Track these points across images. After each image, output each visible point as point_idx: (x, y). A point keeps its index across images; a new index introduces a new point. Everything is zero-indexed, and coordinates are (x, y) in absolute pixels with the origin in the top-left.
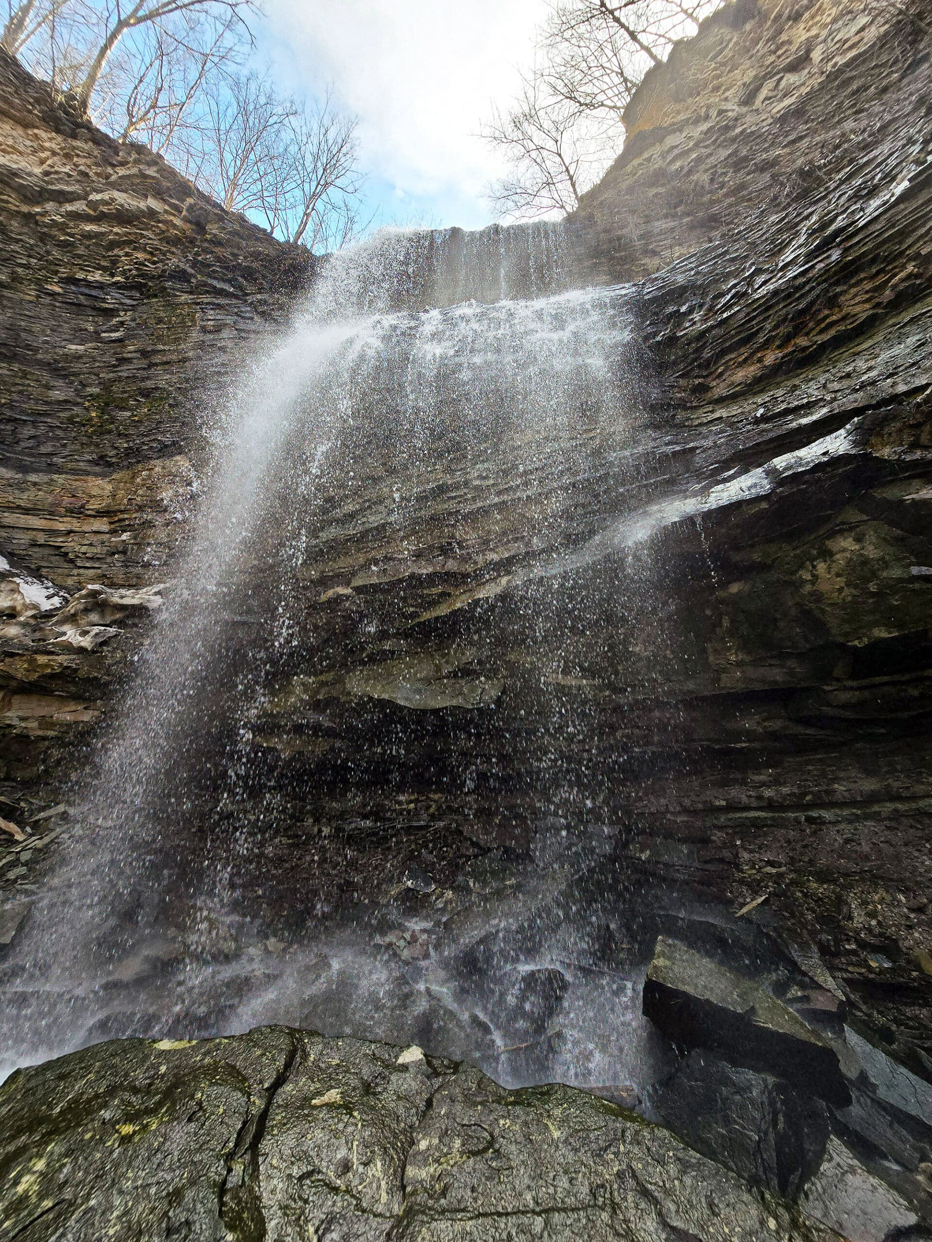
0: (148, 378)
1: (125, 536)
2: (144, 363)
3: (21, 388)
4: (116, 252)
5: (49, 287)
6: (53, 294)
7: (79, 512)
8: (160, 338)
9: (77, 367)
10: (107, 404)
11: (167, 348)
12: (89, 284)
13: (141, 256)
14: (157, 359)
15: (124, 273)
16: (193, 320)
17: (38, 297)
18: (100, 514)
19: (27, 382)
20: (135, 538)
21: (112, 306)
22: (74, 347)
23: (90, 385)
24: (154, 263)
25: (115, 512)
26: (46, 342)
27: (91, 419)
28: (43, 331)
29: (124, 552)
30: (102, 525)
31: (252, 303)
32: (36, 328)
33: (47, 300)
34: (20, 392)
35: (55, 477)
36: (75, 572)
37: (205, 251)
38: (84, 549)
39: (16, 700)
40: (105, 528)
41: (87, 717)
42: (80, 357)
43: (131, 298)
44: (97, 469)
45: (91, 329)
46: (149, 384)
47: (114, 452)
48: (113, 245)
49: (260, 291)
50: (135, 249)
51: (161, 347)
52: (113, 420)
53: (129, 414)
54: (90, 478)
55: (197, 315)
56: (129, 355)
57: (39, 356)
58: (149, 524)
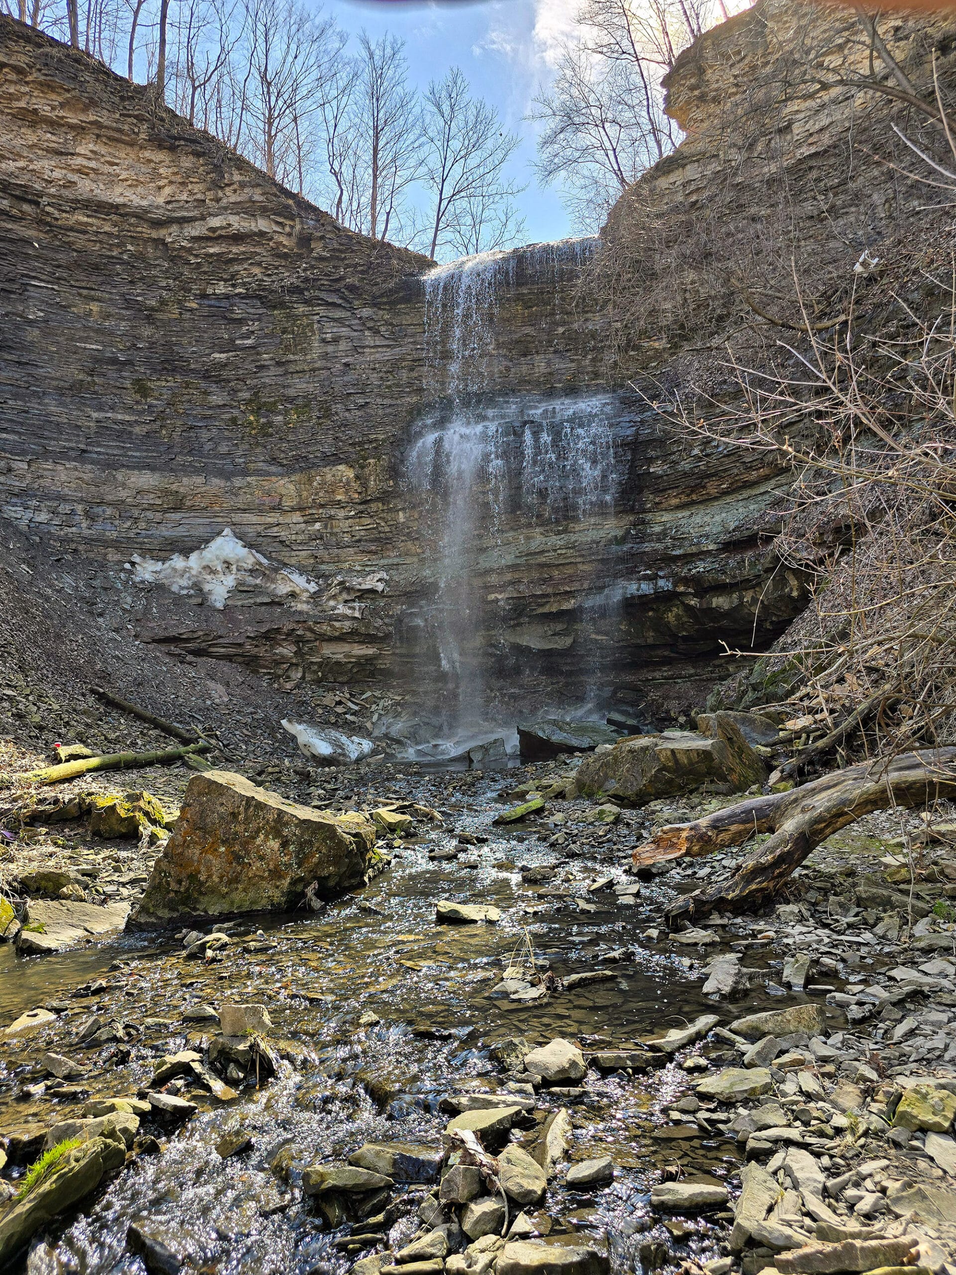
0: (289, 386)
1: (318, 526)
2: (280, 371)
3: (188, 397)
4: (236, 268)
5: (187, 304)
6: (191, 310)
7: (277, 508)
8: (287, 349)
9: (225, 374)
10: (259, 409)
11: (297, 357)
12: (218, 298)
13: (256, 270)
14: (292, 368)
15: (244, 284)
16: (313, 331)
17: (181, 314)
18: (293, 510)
19: (191, 391)
20: (326, 527)
21: (240, 316)
22: (217, 355)
23: (240, 391)
24: (269, 275)
25: (304, 509)
26: (194, 352)
27: (251, 423)
28: (190, 343)
29: (321, 538)
30: (297, 517)
31: (360, 318)
32: (185, 341)
33: (187, 315)
34: (189, 401)
35: (249, 479)
36: (294, 553)
37: (313, 267)
38: (294, 537)
39: (324, 644)
40: (301, 519)
41: (371, 651)
42: (226, 365)
43: (253, 307)
44: (273, 469)
45: (226, 336)
46: (291, 392)
47: (282, 455)
48: (231, 261)
49: (365, 305)
50: (251, 264)
51: (291, 357)
52: (270, 424)
53: (280, 418)
54: (274, 479)
55: (315, 326)
56: (266, 363)
57: (193, 366)
58: (331, 518)
